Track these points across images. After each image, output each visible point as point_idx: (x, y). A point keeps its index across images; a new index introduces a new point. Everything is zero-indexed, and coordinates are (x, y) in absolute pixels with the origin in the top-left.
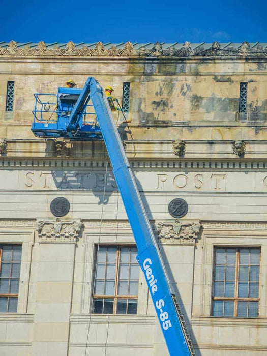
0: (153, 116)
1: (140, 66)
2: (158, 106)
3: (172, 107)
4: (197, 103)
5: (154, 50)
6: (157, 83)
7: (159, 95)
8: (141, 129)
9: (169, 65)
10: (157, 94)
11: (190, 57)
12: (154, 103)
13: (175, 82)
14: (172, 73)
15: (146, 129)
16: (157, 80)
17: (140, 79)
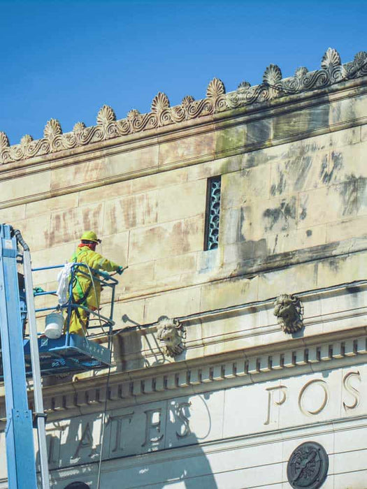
0: (265, 246)
1: (237, 132)
2: (276, 219)
3: (304, 215)
4: (355, 194)
5: (266, 86)
6: (274, 163)
7: (277, 193)
8: (236, 283)
9: (295, 116)
10: (273, 190)
11: (336, 86)
12: (268, 213)
13: (310, 154)
14: (302, 133)
15: (246, 280)
16: (273, 158)
17: (241, 162)
